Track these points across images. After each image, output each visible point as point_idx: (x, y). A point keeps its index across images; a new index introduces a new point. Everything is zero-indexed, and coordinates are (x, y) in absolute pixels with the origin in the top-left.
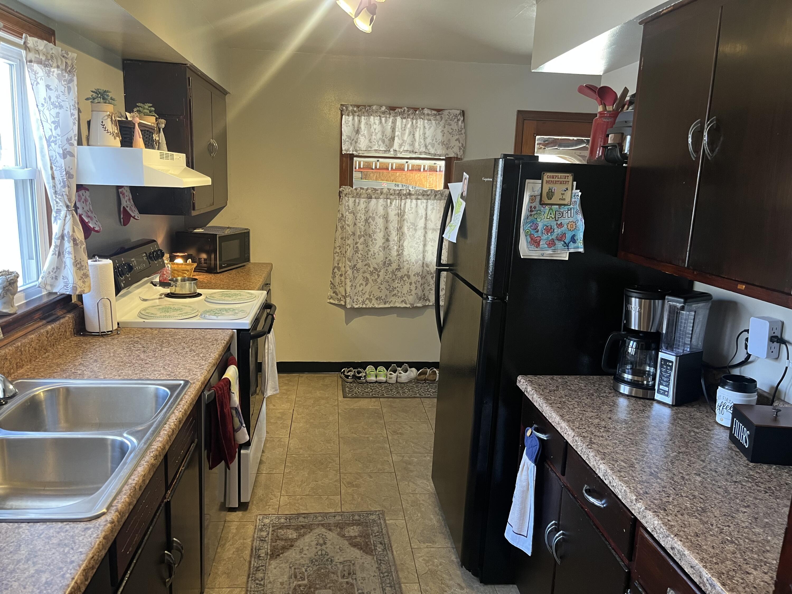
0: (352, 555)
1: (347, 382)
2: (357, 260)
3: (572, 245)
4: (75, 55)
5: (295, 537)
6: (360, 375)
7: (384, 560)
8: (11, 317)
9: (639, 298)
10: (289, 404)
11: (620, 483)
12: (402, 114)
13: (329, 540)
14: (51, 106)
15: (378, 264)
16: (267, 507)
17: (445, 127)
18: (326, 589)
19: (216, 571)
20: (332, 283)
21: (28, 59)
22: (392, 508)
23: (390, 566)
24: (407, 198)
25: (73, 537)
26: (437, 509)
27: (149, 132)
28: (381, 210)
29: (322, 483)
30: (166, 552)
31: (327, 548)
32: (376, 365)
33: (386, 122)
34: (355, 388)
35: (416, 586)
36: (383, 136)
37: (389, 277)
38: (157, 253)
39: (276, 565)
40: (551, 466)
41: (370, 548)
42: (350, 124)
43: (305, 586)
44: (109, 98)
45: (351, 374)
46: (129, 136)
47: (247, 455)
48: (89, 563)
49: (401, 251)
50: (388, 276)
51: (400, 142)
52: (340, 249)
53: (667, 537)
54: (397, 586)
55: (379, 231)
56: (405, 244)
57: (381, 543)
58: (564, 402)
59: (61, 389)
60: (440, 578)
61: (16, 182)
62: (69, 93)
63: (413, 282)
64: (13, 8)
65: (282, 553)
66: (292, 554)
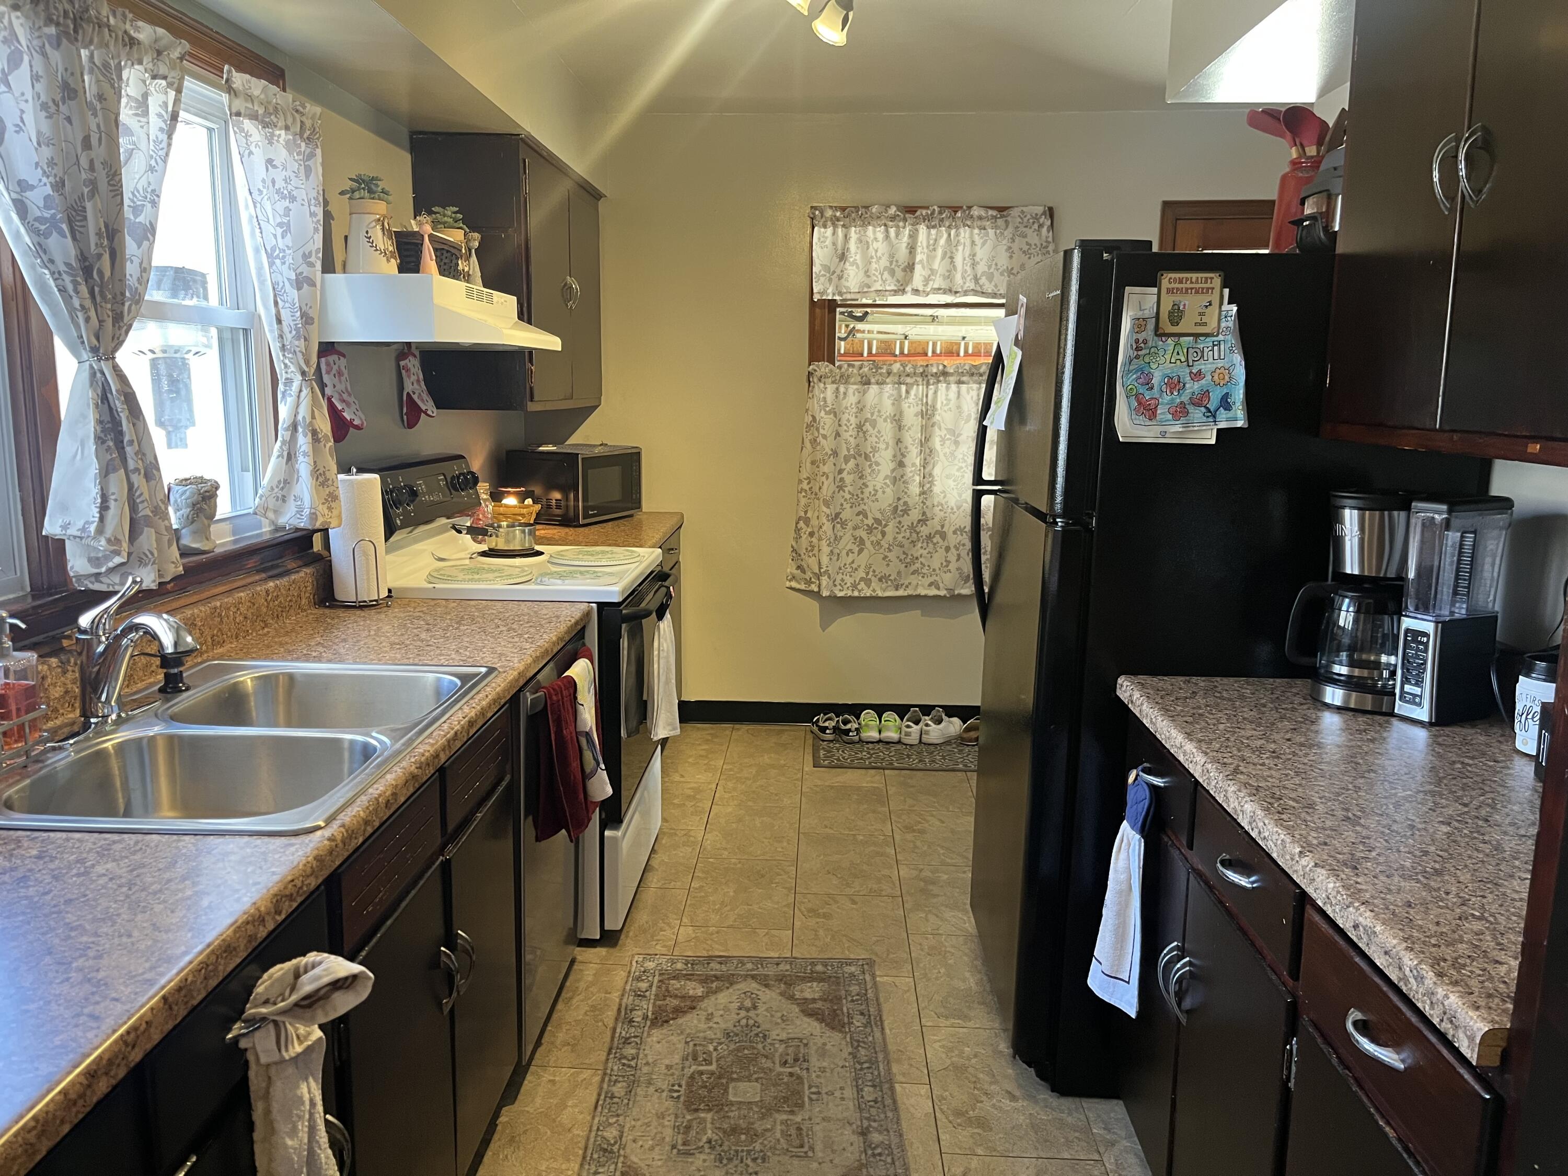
0: (805, 1029)
1: (823, 741)
2: (842, 505)
3: (1222, 414)
4: (318, 110)
5: (700, 994)
6: (848, 726)
7: (864, 1042)
8: (204, 556)
9: (1359, 509)
10: (711, 775)
11: (1275, 829)
12: (928, 219)
13: (764, 1003)
14: (276, 196)
15: (882, 512)
16: (654, 943)
17: (1014, 241)
18: (749, 1081)
19: (552, 1039)
20: (794, 550)
21: (234, 110)
22: (891, 956)
23: (876, 1053)
24: (939, 381)
25: (264, 853)
26: (978, 963)
27: (449, 254)
28: (888, 407)
29: (760, 908)
30: (442, 949)
31: (757, 1015)
32: (880, 709)
33: (897, 235)
34: (838, 750)
35: (924, 1090)
36: (891, 263)
37: (904, 537)
38: (466, 478)
39: (661, 1037)
40: (1173, 838)
41: (839, 1021)
42: (828, 242)
43: (712, 1073)
44: (379, 189)
45: (831, 724)
46: (413, 259)
47: (615, 839)
48: (285, 888)
49: (928, 486)
50: (902, 535)
51: (926, 273)
52: (808, 483)
53: (1348, 907)
54: (886, 1086)
55: (884, 447)
56: (937, 471)
57: (862, 1014)
58: (1200, 715)
59: (281, 677)
60: (974, 1079)
61: (220, 331)
62: (307, 177)
63: (952, 546)
64: (211, 27)
65: (673, 1019)
66: (692, 1022)
